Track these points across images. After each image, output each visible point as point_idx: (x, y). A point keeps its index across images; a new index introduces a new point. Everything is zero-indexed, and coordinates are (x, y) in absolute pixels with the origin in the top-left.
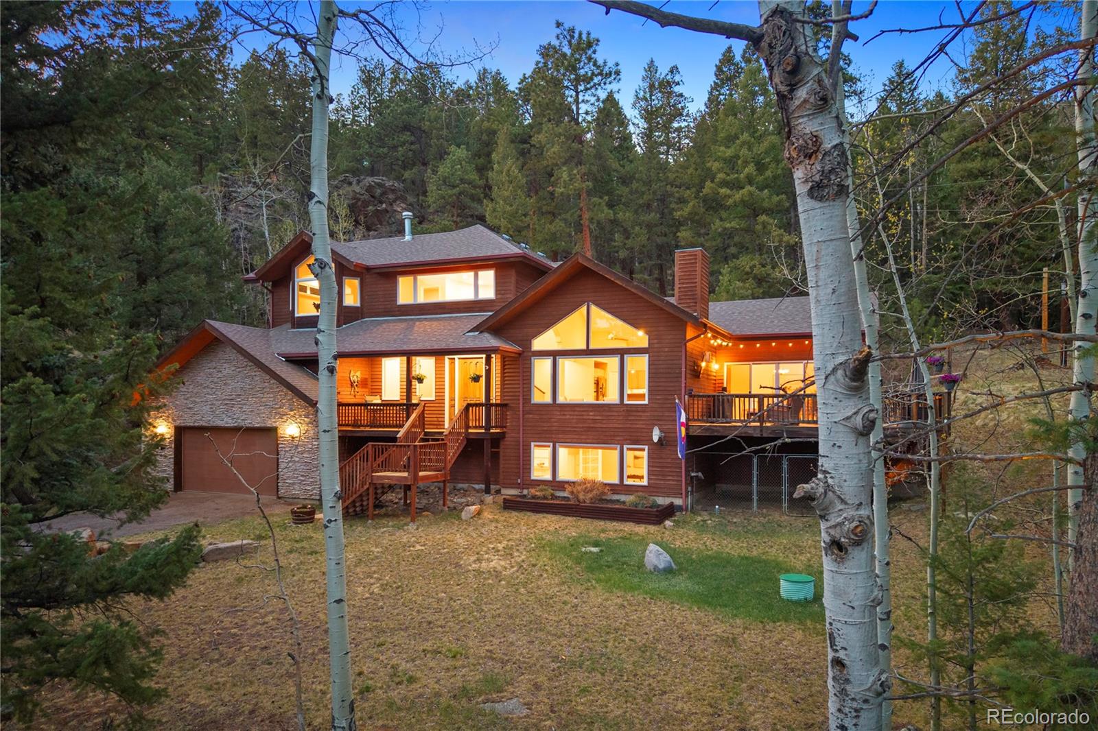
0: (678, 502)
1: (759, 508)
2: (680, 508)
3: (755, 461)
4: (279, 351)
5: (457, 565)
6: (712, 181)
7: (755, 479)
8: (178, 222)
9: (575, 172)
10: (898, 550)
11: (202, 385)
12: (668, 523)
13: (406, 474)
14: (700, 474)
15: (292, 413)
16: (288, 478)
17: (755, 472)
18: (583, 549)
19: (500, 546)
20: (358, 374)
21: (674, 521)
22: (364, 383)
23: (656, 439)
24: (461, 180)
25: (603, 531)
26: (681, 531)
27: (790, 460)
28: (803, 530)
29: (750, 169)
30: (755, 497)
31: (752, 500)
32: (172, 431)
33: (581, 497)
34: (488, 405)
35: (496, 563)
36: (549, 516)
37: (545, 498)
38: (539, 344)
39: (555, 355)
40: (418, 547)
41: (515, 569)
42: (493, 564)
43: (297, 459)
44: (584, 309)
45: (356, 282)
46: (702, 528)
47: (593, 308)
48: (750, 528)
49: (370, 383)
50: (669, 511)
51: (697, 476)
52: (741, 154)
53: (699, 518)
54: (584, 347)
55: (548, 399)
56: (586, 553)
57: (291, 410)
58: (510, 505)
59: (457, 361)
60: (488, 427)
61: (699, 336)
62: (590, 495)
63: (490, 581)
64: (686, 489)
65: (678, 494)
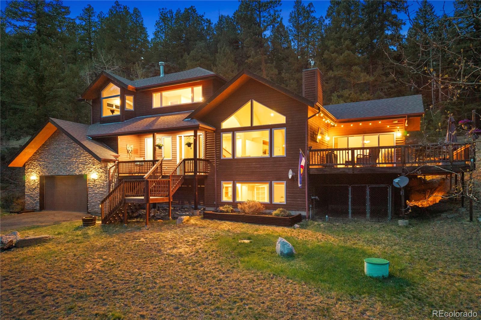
0: (304, 213)
1: (352, 217)
2: (304, 217)
3: (350, 189)
4: (89, 134)
5: (160, 251)
6: (328, 51)
7: (350, 200)
8: (50, 74)
9: (258, 50)
10: (444, 242)
11: (52, 154)
12: (296, 226)
13: (143, 198)
14: (317, 197)
15: (94, 167)
16: (93, 202)
17: (350, 196)
18: (240, 241)
19: (191, 239)
20: (132, 146)
21: (300, 225)
22: (136, 152)
23: (290, 176)
24: (202, 57)
25: (257, 231)
26: (304, 231)
27: (371, 188)
28: (379, 229)
29: (348, 42)
30: (350, 211)
31: (348, 213)
32: (38, 178)
33: (247, 211)
34: (195, 159)
35: (183, 249)
36: (227, 222)
37: (227, 212)
38: (225, 125)
39: (233, 131)
40: (142, 239)
41: (193, 253)
42: (180, 250)
43: (96, 192)
44: (249, 103)
45: (132, 98)
46: (318, 229)
47: (255, 102)
48: (347, 228)
49: (139, 152)
50: (298, 219)
51: (315, 199)
52: (343, 35)
53: (316, 223)
54: (249, 125)
55: (229, 156)
56: (241, 243)
57: (94, 165)
58: (206, 216)
59: (183, 138)
60: (195, 171)
61: (315, 115)
62: (252, 210)
63: (173, 262)
64: (309, 206)
65: (303, 209)
